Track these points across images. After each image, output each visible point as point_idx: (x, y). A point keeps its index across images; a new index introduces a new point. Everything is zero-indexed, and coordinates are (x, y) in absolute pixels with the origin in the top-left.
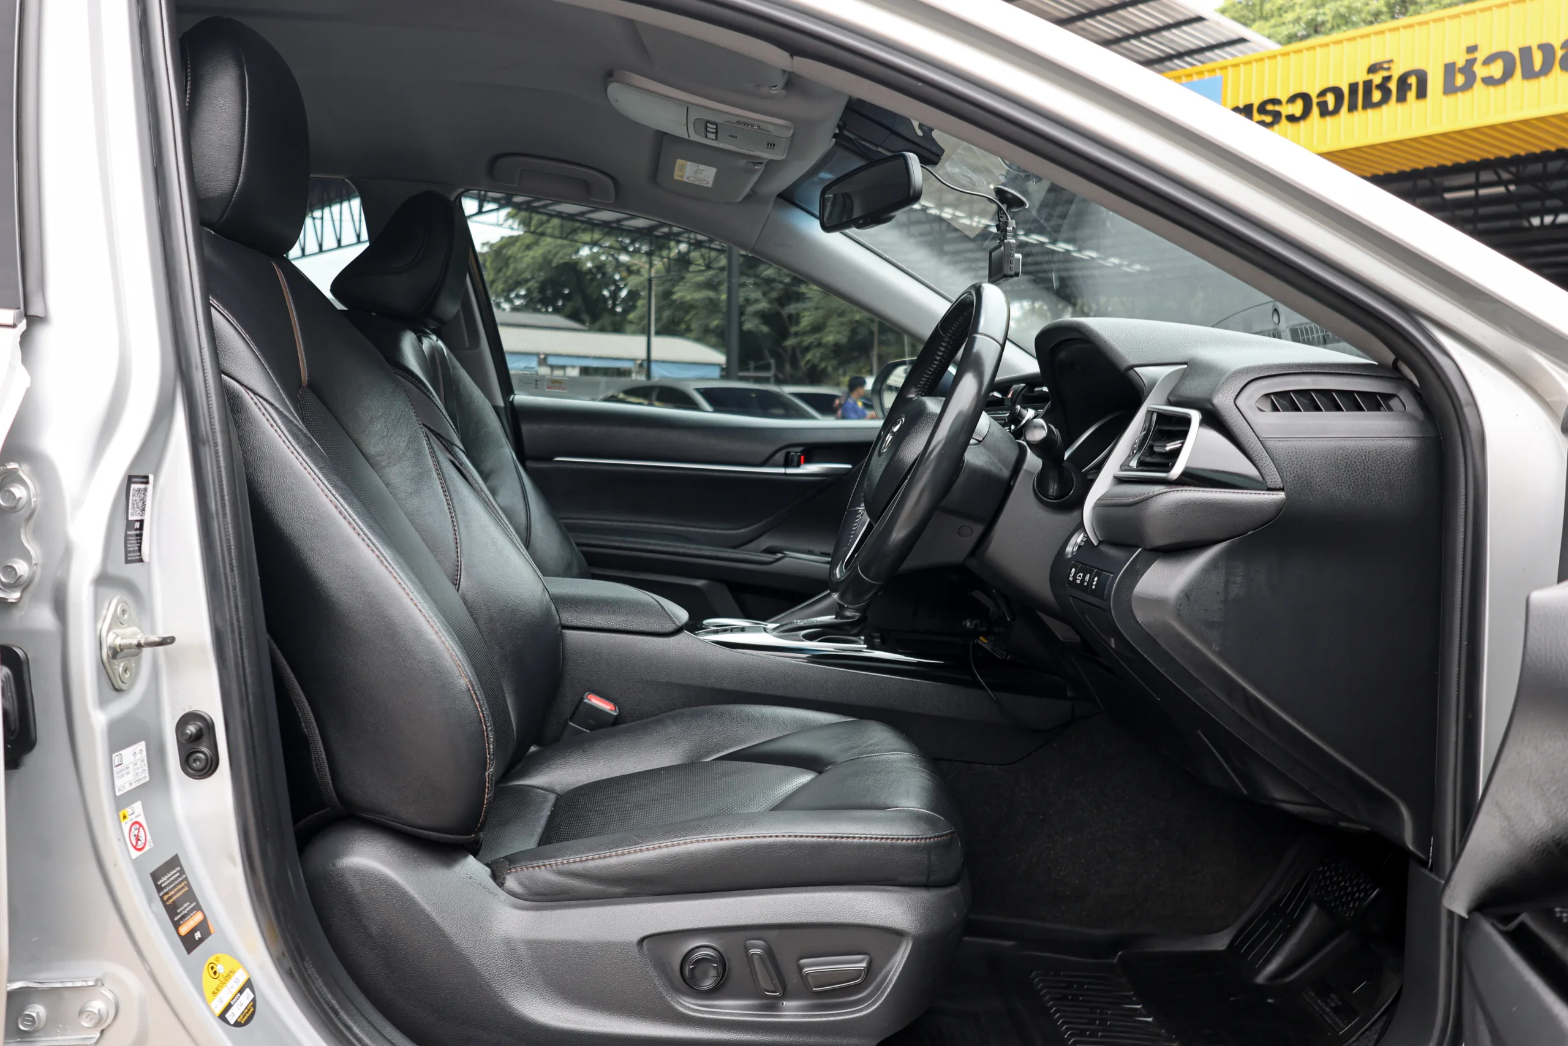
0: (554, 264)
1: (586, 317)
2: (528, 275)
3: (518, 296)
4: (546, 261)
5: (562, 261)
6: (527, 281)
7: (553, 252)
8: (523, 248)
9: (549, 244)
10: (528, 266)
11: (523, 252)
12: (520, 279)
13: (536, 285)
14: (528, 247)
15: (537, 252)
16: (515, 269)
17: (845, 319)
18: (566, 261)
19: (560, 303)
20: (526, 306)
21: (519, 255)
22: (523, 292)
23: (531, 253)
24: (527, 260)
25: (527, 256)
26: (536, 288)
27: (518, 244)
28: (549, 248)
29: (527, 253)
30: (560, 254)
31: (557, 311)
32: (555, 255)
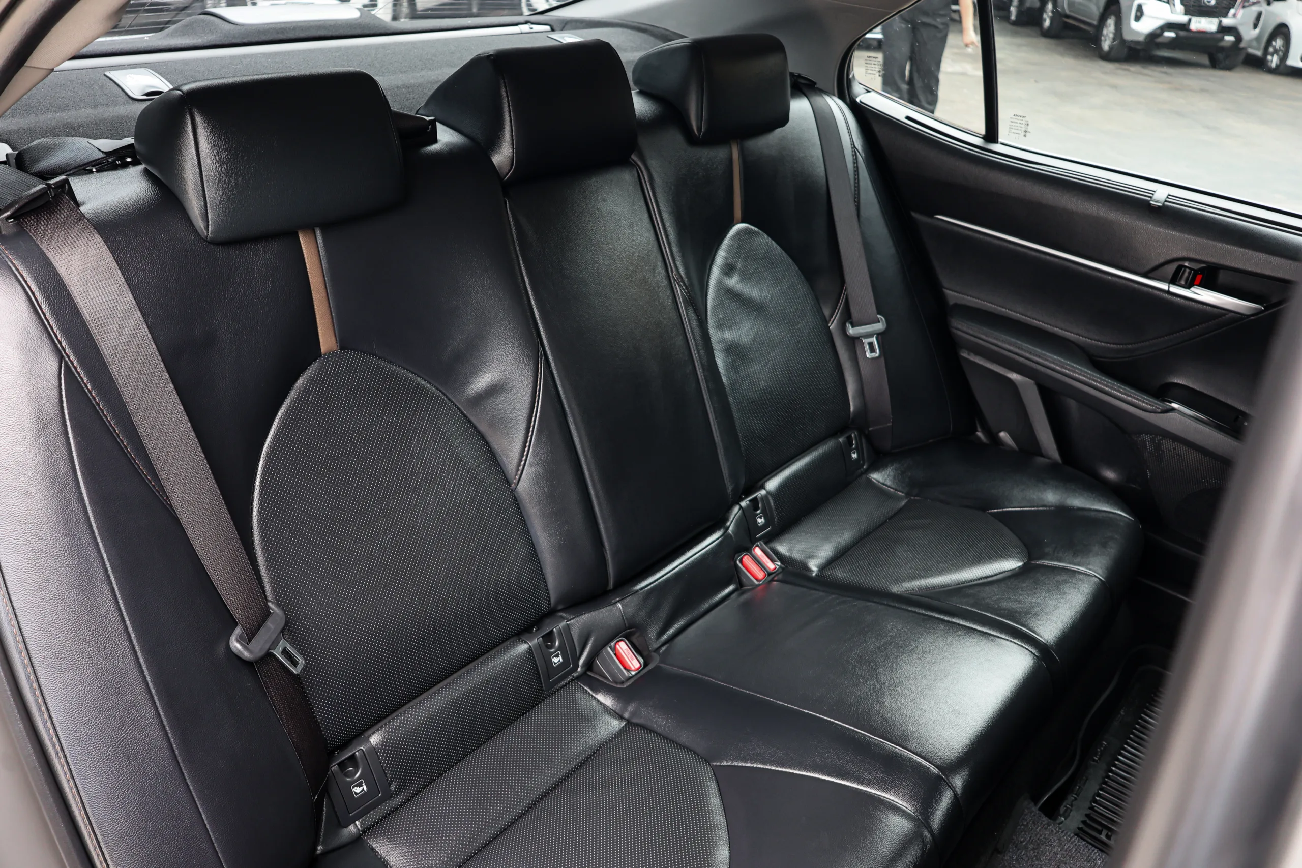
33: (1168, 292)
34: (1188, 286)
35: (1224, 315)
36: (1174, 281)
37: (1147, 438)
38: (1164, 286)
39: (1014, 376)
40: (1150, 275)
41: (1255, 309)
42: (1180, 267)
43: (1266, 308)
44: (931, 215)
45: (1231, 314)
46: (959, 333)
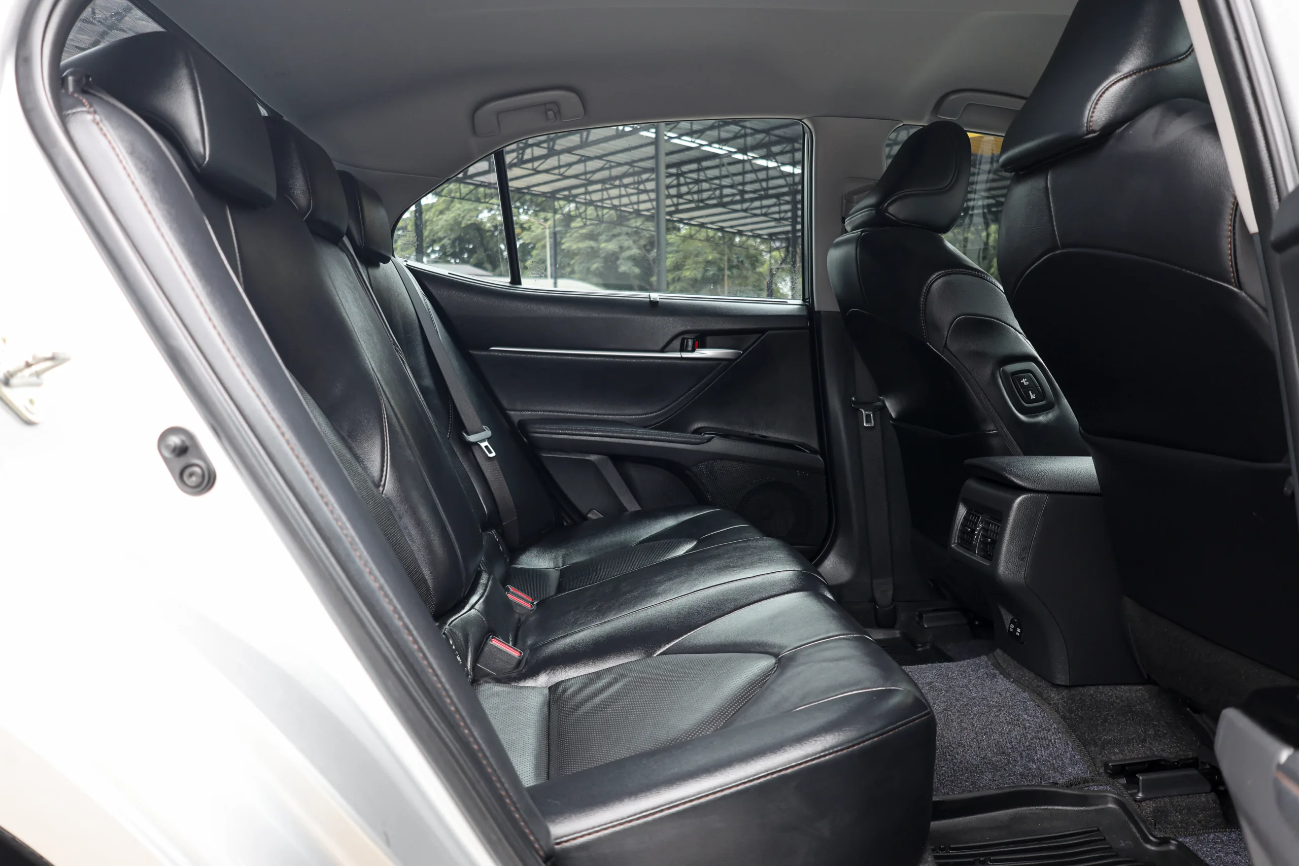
0: (463, 225)
1: (488, 266)
2: (441, 234)
3: (433, 251)
4: (457, 223)
5: (469, 222)
6: (441, 239)
7: (462, 216)
8: (437, 213)
9: (459, 209)
10: (442, 227)
11: (437, 216)
12: (435, 238)
13: (449, 242)
14: (441, 212)
15: (449, 216)
16: (431, 231)
17: (700, 259)
18: (473, 222)
19: (466, 256)
20: (440, 258)
21: (435, 219)
22: (437, 248)
23: (445, 217)
24: (442, 223)
25: (441, 219)
26: (449, 244)
27: (433, 210)
28: (458, 212)
29: (440, 217)
30: (467, 217)
31: (464, 262)
32: (463, 217)
33: (682, 358)
34: (693, 351)
35: (719, 364)
36: (683, 349)
37: (702, 466)
38: (677, 355)
39: (593, 457)
40: (667, 349)
41: (736, 353)
42: (683, 340)
43: (744, 352)
44: (487, 349)
45: (724, 363)
46: (538, 435)
